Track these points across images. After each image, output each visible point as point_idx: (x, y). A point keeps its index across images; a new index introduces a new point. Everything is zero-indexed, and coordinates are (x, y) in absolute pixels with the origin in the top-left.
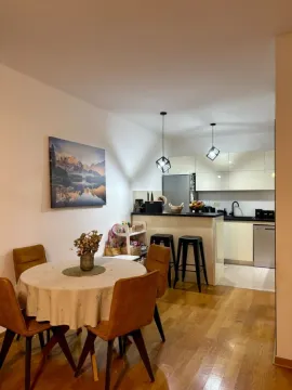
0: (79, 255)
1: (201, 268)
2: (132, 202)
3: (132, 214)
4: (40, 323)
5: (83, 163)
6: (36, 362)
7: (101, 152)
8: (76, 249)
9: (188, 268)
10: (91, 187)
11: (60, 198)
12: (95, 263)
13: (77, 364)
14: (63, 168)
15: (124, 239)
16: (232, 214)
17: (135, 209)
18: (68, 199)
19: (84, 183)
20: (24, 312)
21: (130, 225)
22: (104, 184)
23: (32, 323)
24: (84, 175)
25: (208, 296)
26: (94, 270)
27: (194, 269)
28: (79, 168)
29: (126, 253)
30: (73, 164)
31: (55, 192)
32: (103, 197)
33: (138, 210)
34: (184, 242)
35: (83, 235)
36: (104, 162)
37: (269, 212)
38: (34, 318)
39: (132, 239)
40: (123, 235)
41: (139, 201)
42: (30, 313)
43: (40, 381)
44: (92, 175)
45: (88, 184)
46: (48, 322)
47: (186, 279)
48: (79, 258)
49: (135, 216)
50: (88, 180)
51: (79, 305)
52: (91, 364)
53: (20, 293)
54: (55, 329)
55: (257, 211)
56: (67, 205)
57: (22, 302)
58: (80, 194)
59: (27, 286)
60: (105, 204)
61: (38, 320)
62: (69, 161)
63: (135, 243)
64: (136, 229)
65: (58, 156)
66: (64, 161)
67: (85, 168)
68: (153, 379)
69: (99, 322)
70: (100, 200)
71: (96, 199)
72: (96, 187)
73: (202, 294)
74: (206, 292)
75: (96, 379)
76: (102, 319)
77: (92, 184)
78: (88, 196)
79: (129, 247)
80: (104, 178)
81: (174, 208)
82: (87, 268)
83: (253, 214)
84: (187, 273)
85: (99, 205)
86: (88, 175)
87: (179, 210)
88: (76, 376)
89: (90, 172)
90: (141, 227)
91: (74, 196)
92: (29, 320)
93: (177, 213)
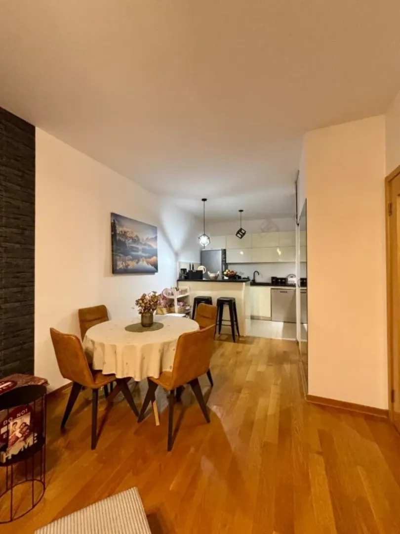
0: (140, 313)
1: (235, 323)
2: (179, 271)
3: (178, 281)
4: (106, 375)
5: (140, 237)
6: (101, 409)
7: (154, 229)
8: (138, 308)
9: (223, 323)
10: (146, 258)
11: (120, 265)
12: (154, 320)
13: (139, 410)
14: (123, 240)
15: (173, 300)
16: (254, 281)
17: (180, 277)
18: (127, 266)
19: (140, 253)
20: (91, 365)
21: (177, 289)
22: (156, 255)
23: (99, 376)
24: (140, 247)
25: (241, 345)
26: (154, 326)
27: (229, 323)
28: (136, 240)
29: (174, 312)
30: (131, 237)
31: (116, 260)
32: (155, 266)
33: (183, 277)
34: (221, 303)
35: (144, 296)
36: (156, 238)
37: (282, 279)
38: (101, 371)
39: (179, 300)
40: (171, 297)
41: (184, 270)
42: (97, 367)
43: (106, 427)
44: (147, 247)
45: (144, 255)
46: (114, 375)
47: (222, 332)
48: (140, 315)
49: (180, 283)
50: (144, 251)
51: (143, 358)
52: (152, 410)
53: (87, 349)
54: (119, 381)
55: (273, 278)
56: (126, 271)
57: (89, 357)
58: (137, 263)
59: (93, 342)
60: (157, 271)
61: (104, 373)
62: (128, 235)
63: (181, 303)
64: (182, 292)
65: (119, 229)
66: (124, 234)
67: (141, 241)
68: (208, 421)
69: (161, 373)
70: (153, 268)
71: (150, 267)
72: (150, 257)
73: (236, 344)
74: (239, 342)
75: (158, 424)
76: (164, 370)
77: (147, 255)
78: (144, 264)
79: (177, 307)
80: (156, 250)
81: (212, 275)
82: (147, 324)
83: (270, 281)
84: (222, 327)
85: (152, 272)
86: (144, 247)
87: (216, 277)
88: (139, 421)
89: (145, 244)
90: (186, 291)
91: (132, 265)
92: (96, 373)
93: (215, 280)
